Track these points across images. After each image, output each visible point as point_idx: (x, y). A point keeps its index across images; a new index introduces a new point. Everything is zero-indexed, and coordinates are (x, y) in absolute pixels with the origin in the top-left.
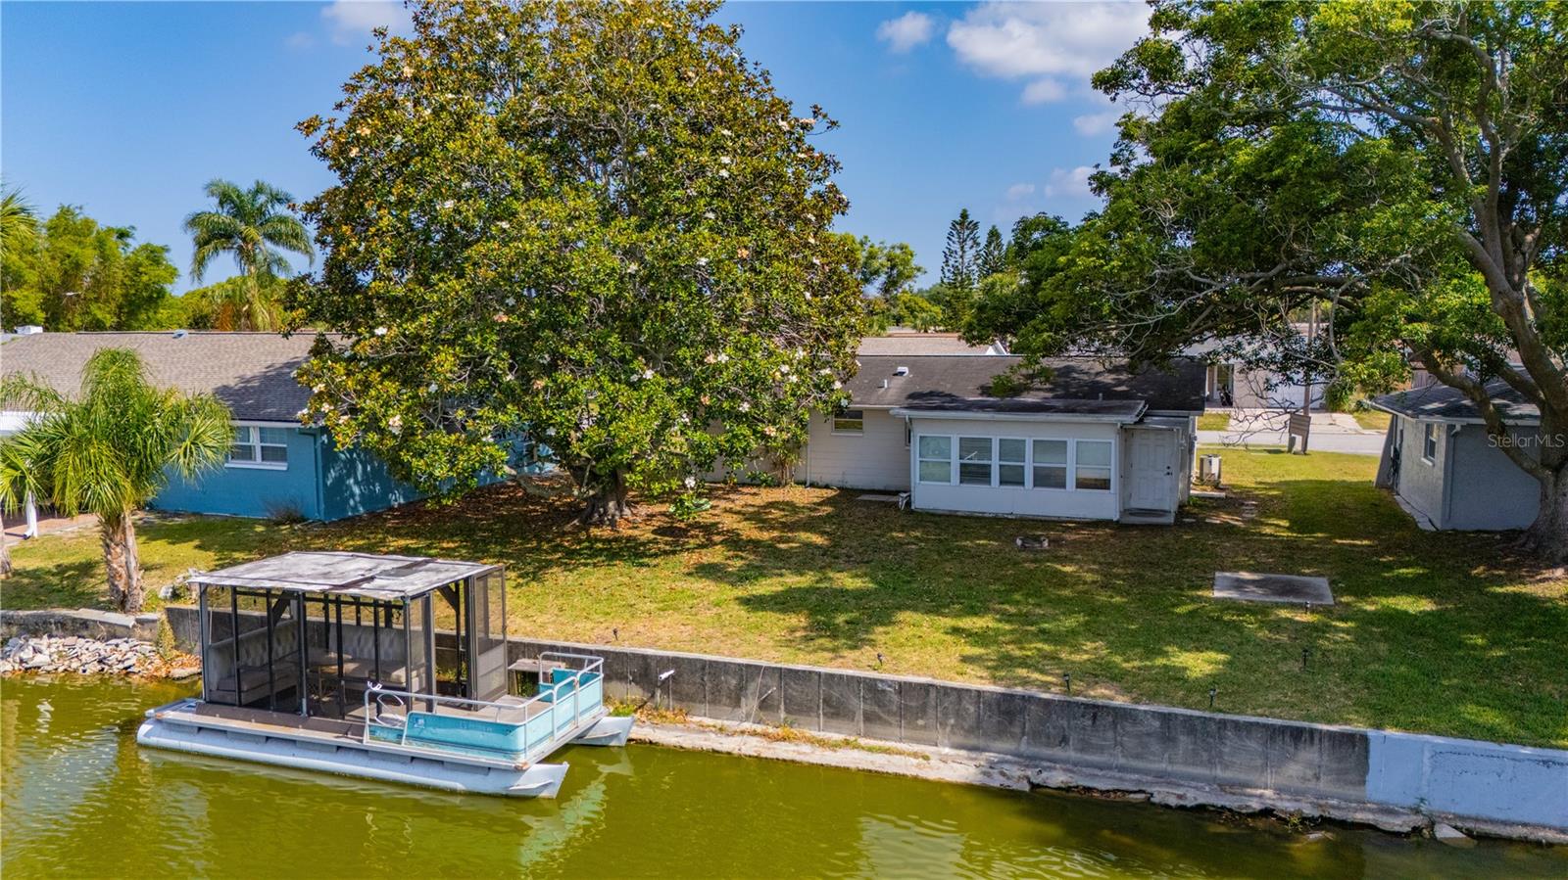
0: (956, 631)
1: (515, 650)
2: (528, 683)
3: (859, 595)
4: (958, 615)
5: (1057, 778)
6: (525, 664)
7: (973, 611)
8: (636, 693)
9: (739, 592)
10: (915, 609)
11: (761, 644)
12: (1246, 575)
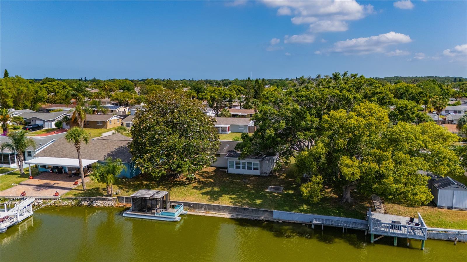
0: (230, 198)
1: (171, 202)
2: (173, 207)
3: (218, 192)
4: (231, 195)
5: (240, 217)
6: (172, 204)
7: (233, 194)
8: (188, 208)
9: (201, 192)
10: (225, 194)
11: (204, 200)
12: (273, 187)
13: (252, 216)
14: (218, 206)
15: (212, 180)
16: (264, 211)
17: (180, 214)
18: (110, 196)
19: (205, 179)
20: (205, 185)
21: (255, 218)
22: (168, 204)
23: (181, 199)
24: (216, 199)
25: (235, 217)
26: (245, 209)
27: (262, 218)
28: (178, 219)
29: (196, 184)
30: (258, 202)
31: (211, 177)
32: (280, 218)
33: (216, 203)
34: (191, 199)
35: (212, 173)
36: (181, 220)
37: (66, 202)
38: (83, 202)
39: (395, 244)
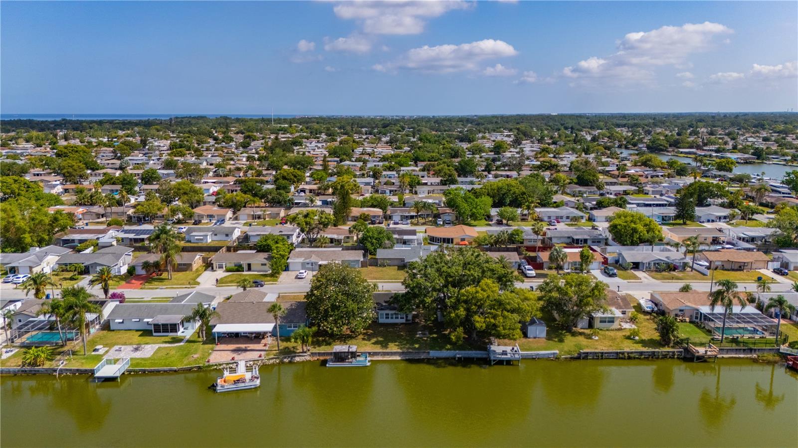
3: (383, 341)
4: (395, 343)
5: (408, 358)
8: (371, 355)
9: (371, 342)
10: (390, 342)
12: (420, 332)
13: (415, 357)
14: (391, 352)
15: (372, 331)
16: (422, 352)
18: (303, 352)
19: (366, 331)
20: (369, 335)
22: (356, 355)
23: (360, 350)
24: (386, 347)
25: (404, 358)
26: (409, 352)
27: (422, 357)
28: (368, 364)
29: (362, 336)
30: (417, 346)
32: (435, 356)
34: (369, 349)
37: (271, 362)
38: (285, 360)
39: (505, 364)
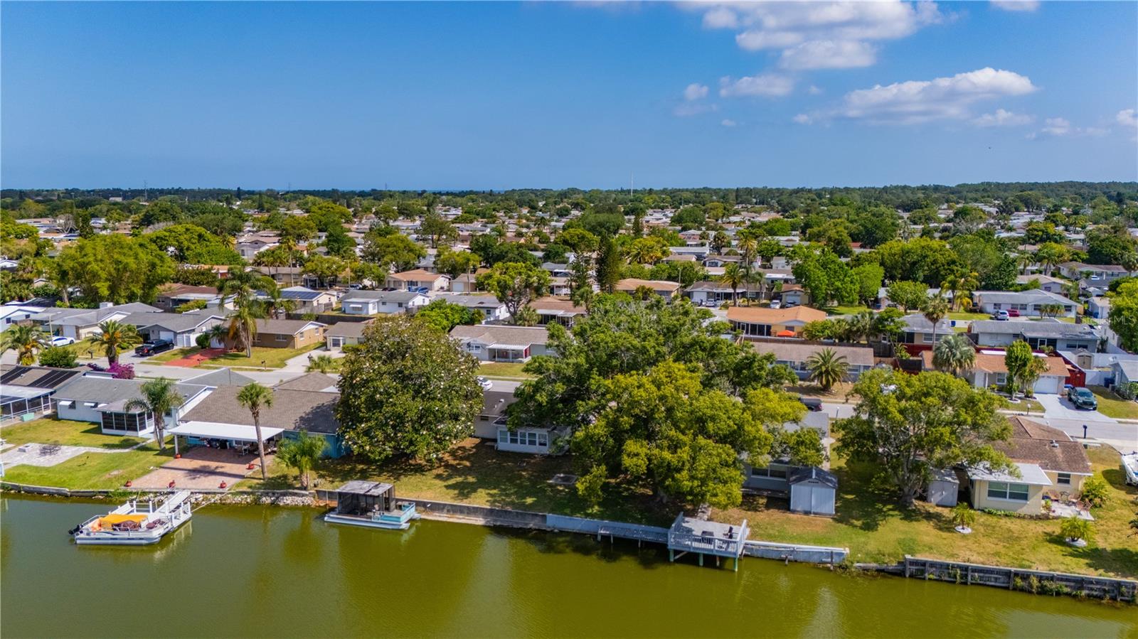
0: (488, 494)
1: (397, 500)
2: (400, 507)
3: (473, 483)
4: (491, 489)
5: (498, 524)
6: (399, 503)
7: (495, 488)
8: (423, 509)
9: (446, 484)
10: (483, 488)
11: (448, 498)
12: (562, 475)
13: (517, 523)
14: (468, 507)
15: (468, 464)
16: (533, 515)
17: (409, 518)
18: (305, 489)
19: (458, 462)
20: (454, 470)
21: (520, 526)
22: (393, 504)
23: (413, 496)
24: (467, 496)
25: (491, 524)
26: (506, 511)
27: (531, 525)
28: (405, 526)
29: (440, 471)
30: (529, 500)
31: (467, 458)
32: (556, 526)
33: (465, 503)
34: (428, 496)
35: (470, 450)
36: (410, 527)
37: (238, 499)
38: (264, 499)
39: (701, 563)
